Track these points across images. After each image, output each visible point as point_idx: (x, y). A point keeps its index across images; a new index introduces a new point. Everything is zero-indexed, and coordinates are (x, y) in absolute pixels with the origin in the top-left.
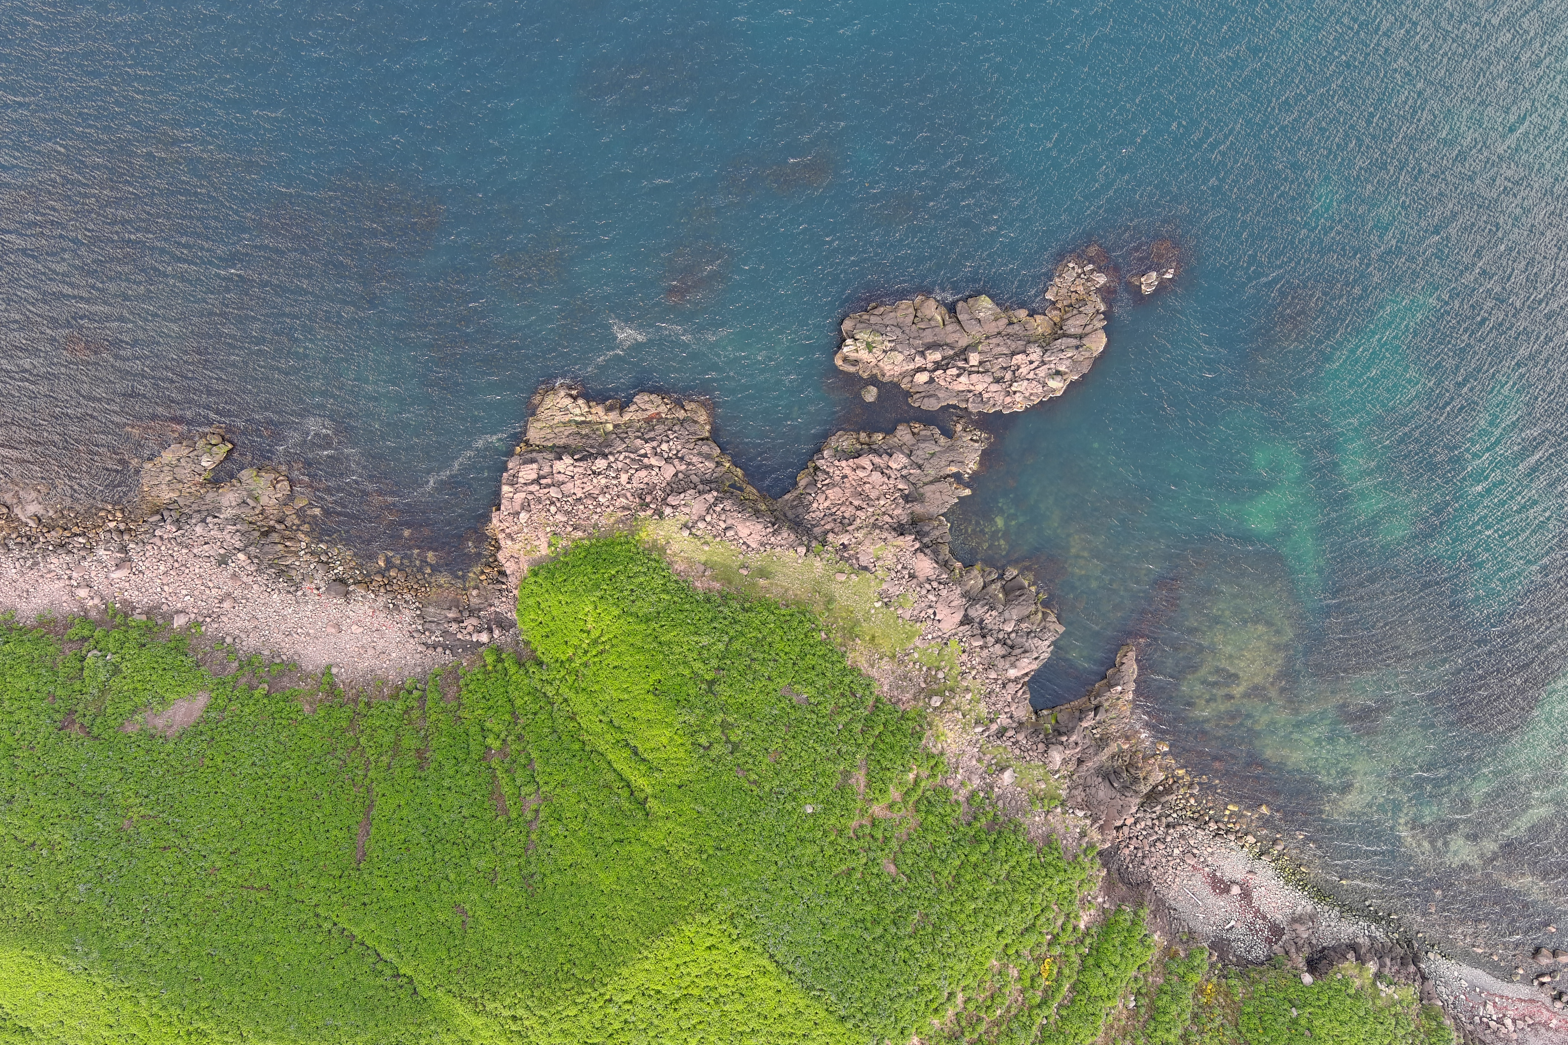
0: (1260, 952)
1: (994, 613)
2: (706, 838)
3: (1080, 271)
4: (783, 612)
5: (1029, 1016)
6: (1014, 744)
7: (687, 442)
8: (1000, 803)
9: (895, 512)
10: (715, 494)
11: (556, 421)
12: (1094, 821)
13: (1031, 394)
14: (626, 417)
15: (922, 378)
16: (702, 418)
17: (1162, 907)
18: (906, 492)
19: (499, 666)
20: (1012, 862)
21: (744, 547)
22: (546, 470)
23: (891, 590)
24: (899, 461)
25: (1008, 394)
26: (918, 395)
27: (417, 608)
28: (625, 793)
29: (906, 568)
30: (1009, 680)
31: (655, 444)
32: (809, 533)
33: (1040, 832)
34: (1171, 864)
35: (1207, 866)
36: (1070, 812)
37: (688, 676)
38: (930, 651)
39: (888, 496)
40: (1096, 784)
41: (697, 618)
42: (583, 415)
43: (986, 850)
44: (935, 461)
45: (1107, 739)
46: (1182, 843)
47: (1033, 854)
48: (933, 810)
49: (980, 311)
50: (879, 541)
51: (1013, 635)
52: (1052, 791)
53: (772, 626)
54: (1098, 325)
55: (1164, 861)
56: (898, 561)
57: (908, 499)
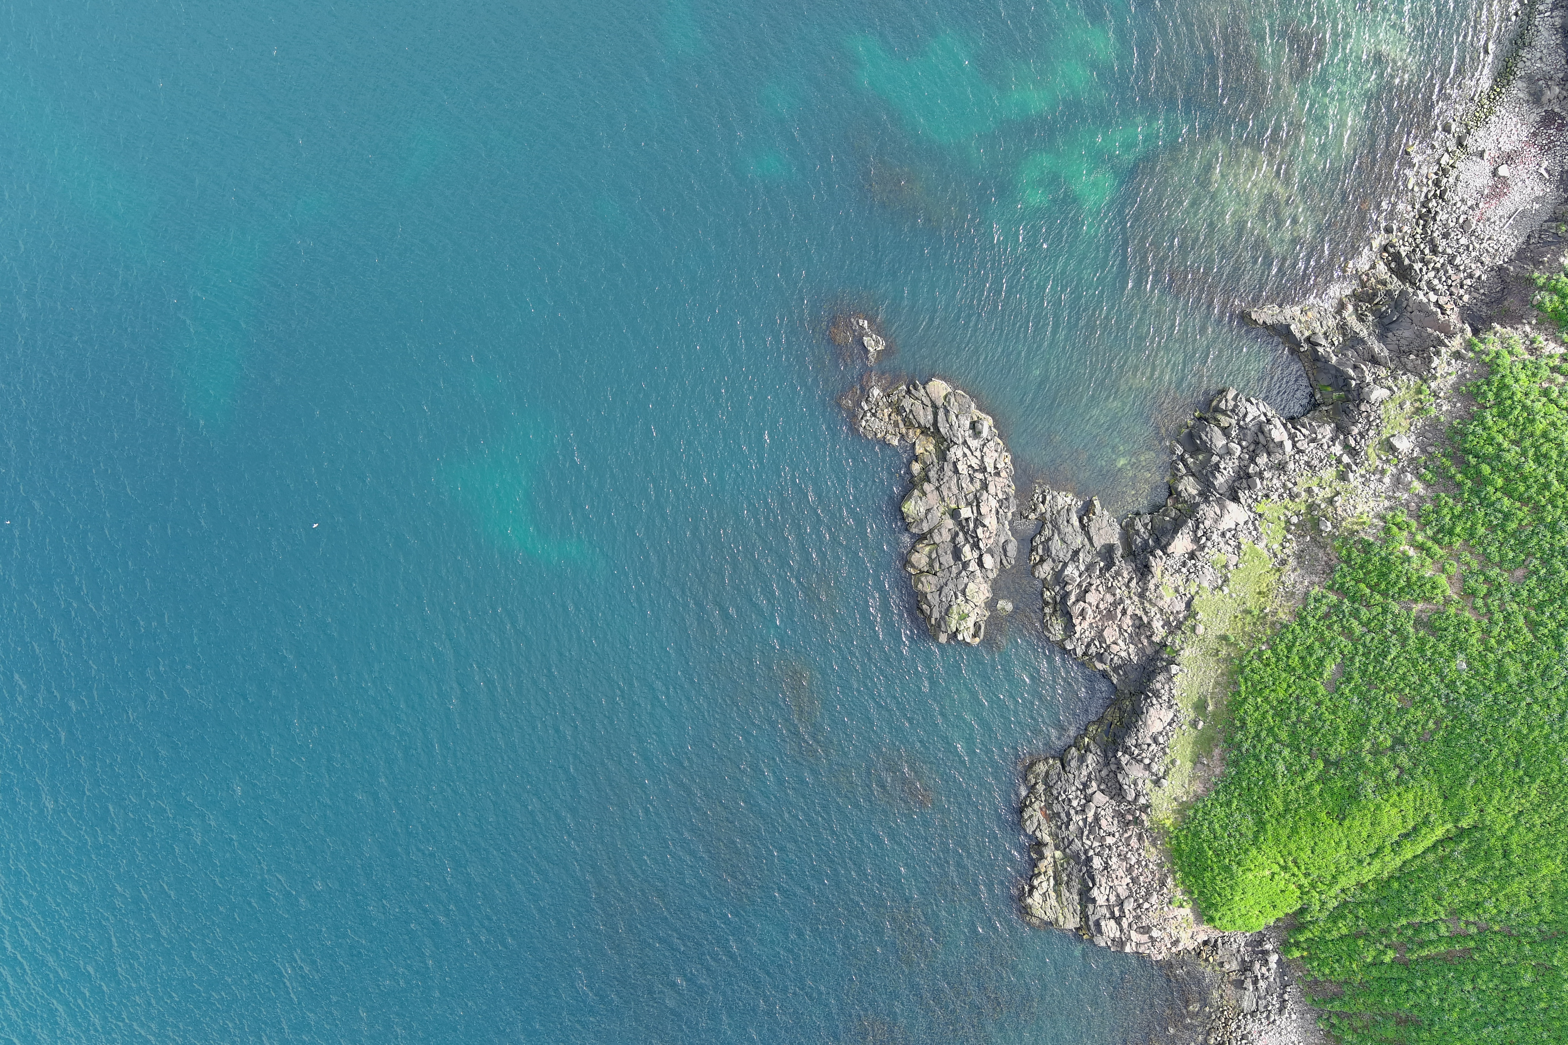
1: (1222, 466)
2: (1505, 777)
3: (869, 414)
4: (1243, 688)
6: (1362, 437)
7: (1067, 781)
8: (1430, 449)
9: (1125, 574)
10: (1120, 754)
11: (1056, 904)
12: (1443, 345)
14: (1047, 839)
16: (1042, 767)
17: (1528, 256)
18: (1102, 564)
19: (1305, 946)
20: (1500, 438)
21: (1174, 725)
22: (1104, 911)
23: (1209, 577)
24: (1072, 575)
25: (998, 474)
26: (1004, 562)
27: (1245, 1016)
28: (1451, 845)
29: (1184, 563)
30: (1294, 446)
31: (1072, 812)
32: (1152, 659)
33: (1459, 405)
34: (1477, 246)
35: (1477, 204)
36: (1434, 372)
37: (1322, 785)
38: (1269, 532)
39: (1110, 585)
40: (1395, 339)
41: (1256, 774)
42: (1048, 880)
43: (1488, 468)
44: (1069, 538)
45: (1343, 327)
46: (1452, 235)
47: (1488, 414)
48: (1447, 526)
49: (918, 512)
50: (1158, 591)
51: (1244, 443)
52: (1411, 392)
53: (1259, 700)
54: (922, 391)
55: (1473, 254)
56: (1178, 571)
57: (1110, 563)
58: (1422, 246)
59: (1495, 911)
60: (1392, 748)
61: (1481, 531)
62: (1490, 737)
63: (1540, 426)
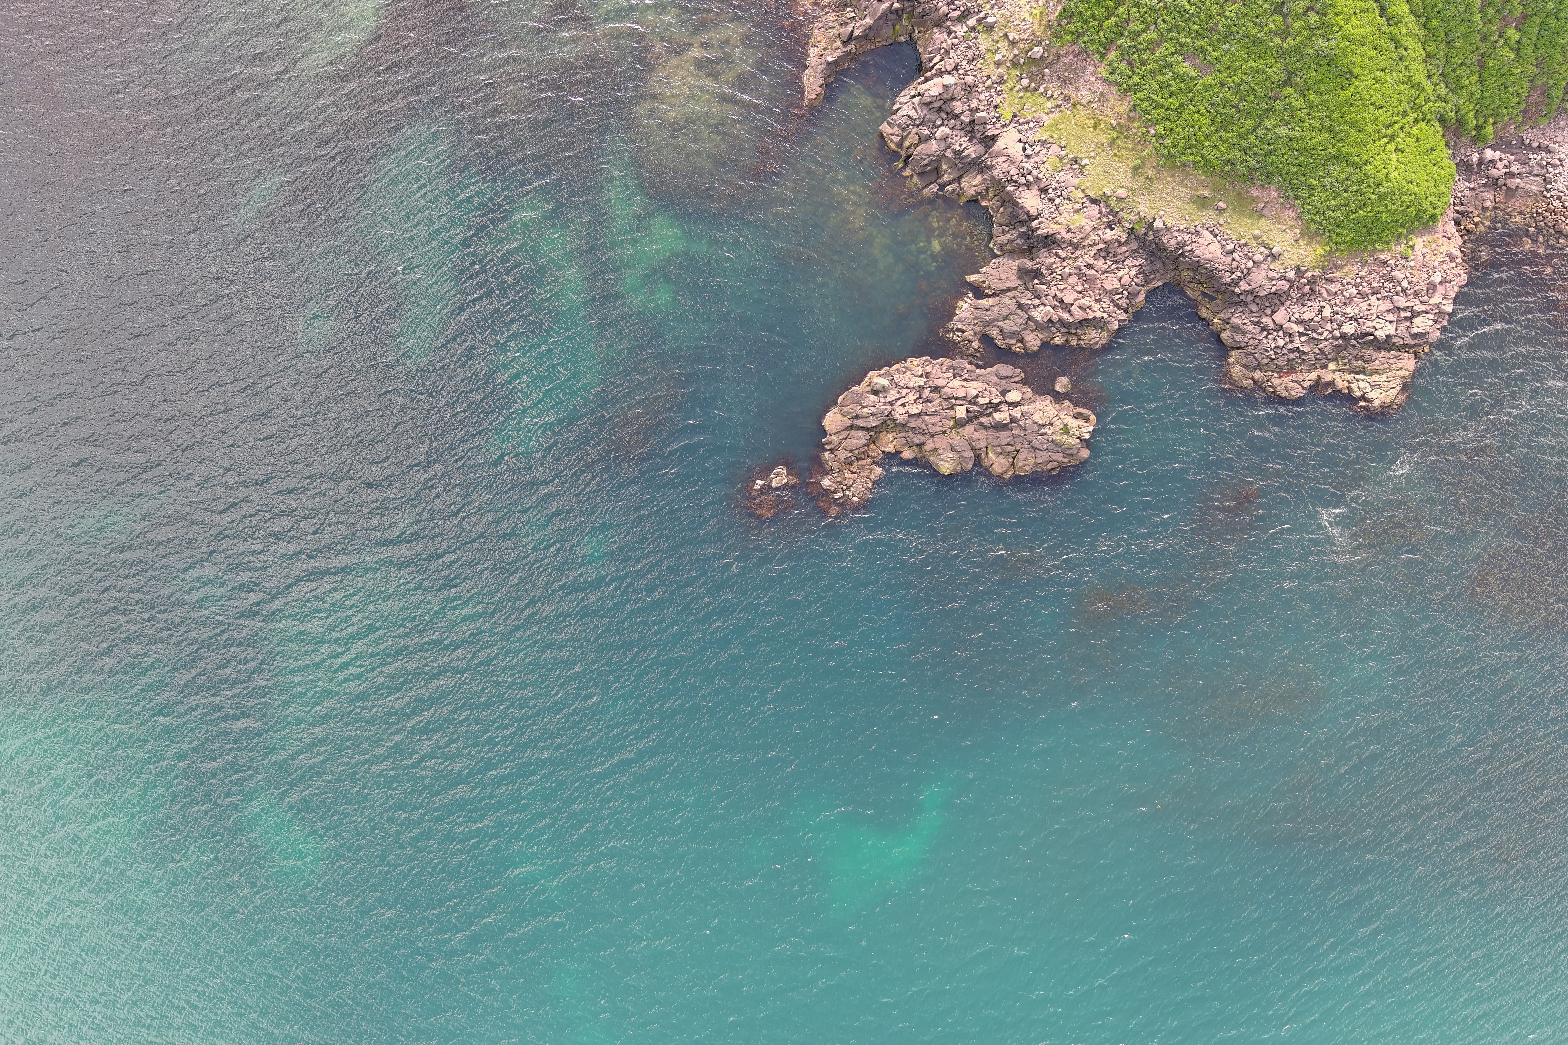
1: (957, 147)
3: (847, 493)
4: (1191, 158)
7: (1256, 346)
9: (1052, 260)
10: (1237, 290)
11: (1385, 375)
13: (905, 373)
14: (1313, 375)
15: (1013, 396)
16: (1237, 370)
18: (1036, 281)
19: (1482, 120)
21: (1217, 231)
22: (1402, 327)
23: (1069, 177)
24: (1039, 314)
25: (927, 375)
26: (1017, 379)
27: (1548, 191)
29: (1049, 200)
30: (950, 73)
31: (1290, 346)
32: (1143, 243)
37: (1311, 92)
38: (1033, 109)
39: (1059, 277)
41: (1285, 157)
42: (1357, 381)
44: (1004, 311)
49: (951, 459)
50: (1074, 230)
51: (939, 122)
53: (1207, 144)
54: (832, 439)
56: (1058, 207)
57: (1037, 274)
60: (1285, 16)
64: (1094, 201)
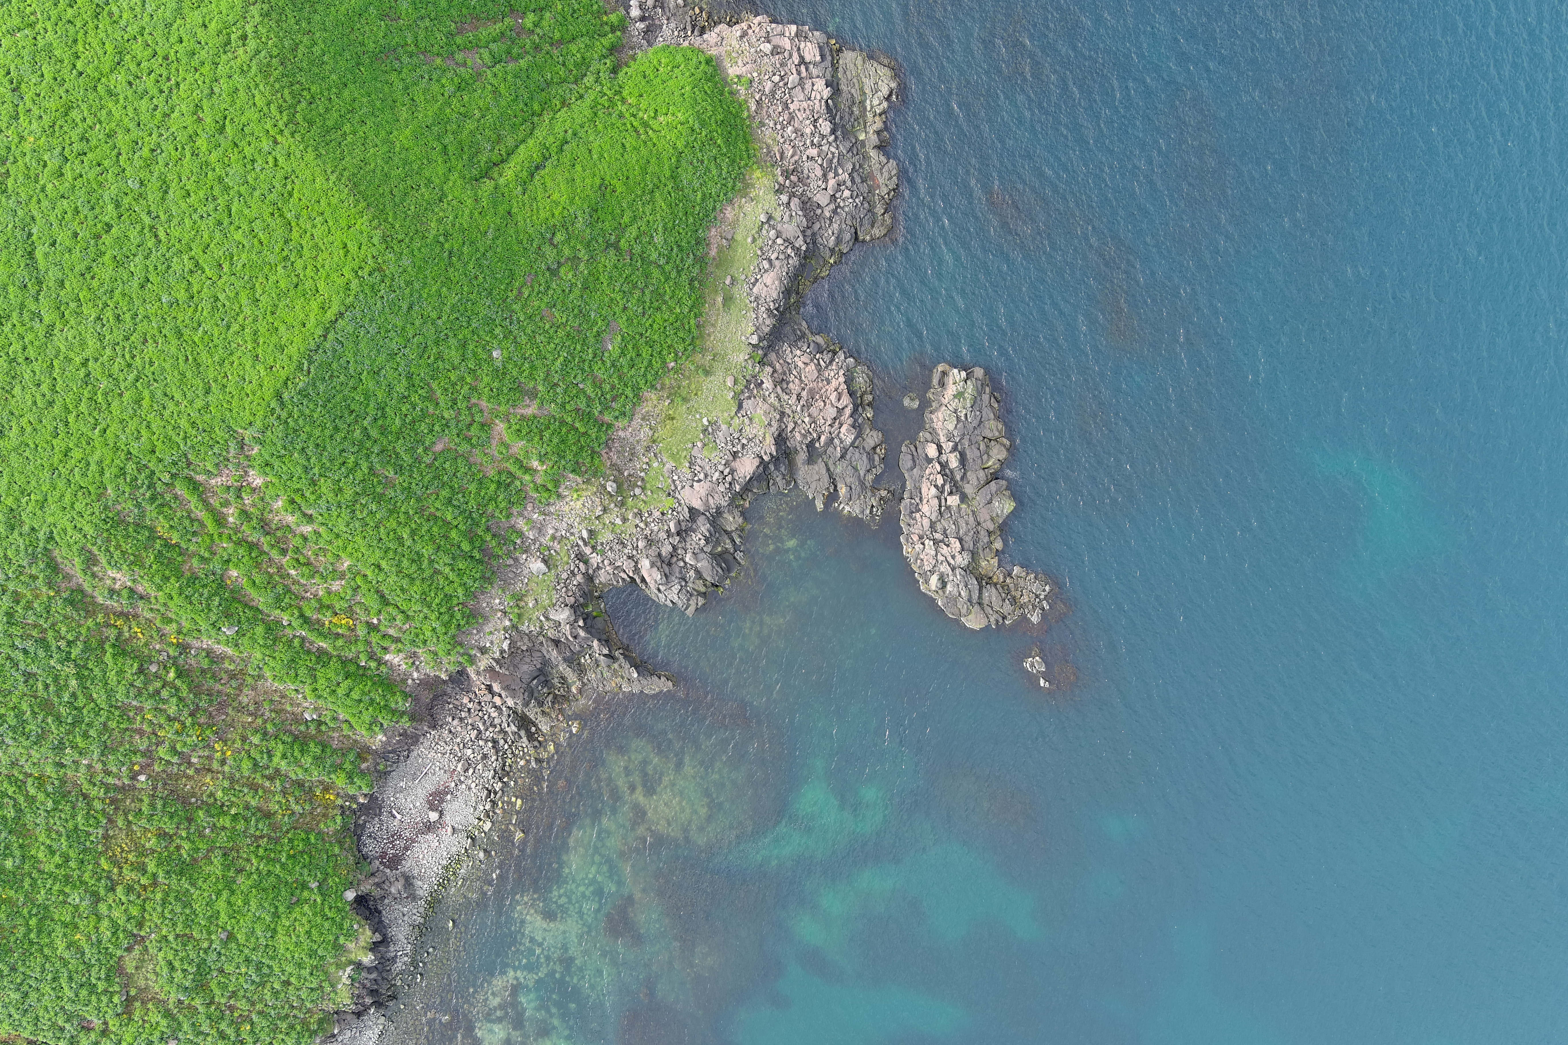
0: (371, 847)
1: (703, 542)
2: (460, 241)
3: (1042, 597)
4: (692, 322)
5: (291, 606)
6: (572, 572)
7: (853, 218)
8: (511, 562)
9: (797, 434)
10: (804, 248)
11: (864, 80)
12: (497, 661)
13: (922, 560)
14: (873, 153)
15: (932, 451)
16: (877, 232)
17: (411, 740)
18: (817, 445)
19: (608, 28)
20: (452, 576)
21: (753, 280)
22: (814, 71)
23: (720, 434)
24: (847, 435)
25: (921, 537)
26: (913, 449)
28: (495, 158)
29: (743, 448)
30: (636, 563)
31: (849, 183)
32: (770, 347)
33: (484, 605)
34: (456, 748)
35: (456, 785)
36: (507, 635)
37: (622, 222)
38: (661, 479)
39: (813, 425)
40: (535, 662)
41: (681, 231)
42: (872, 107)
43: (464, 548)
44: (850, 471)
45: (581, 671)
46: (479, 758)
47: (462, 598)
48: (502, 490)
49: (1000, 502)
50: (768, 419)
51: (682, 564)
52: (527, 615)
53: (678, 310)
54: (992, 619)
55: (459, 740)
56: (749, 440)
57: (811, 446)
58: (506, 747)
59: (444, 81)
60: (560, 264)
61: (473, 487)
62: (475, 283)
63: (416, 590)
64: (740, 407)
